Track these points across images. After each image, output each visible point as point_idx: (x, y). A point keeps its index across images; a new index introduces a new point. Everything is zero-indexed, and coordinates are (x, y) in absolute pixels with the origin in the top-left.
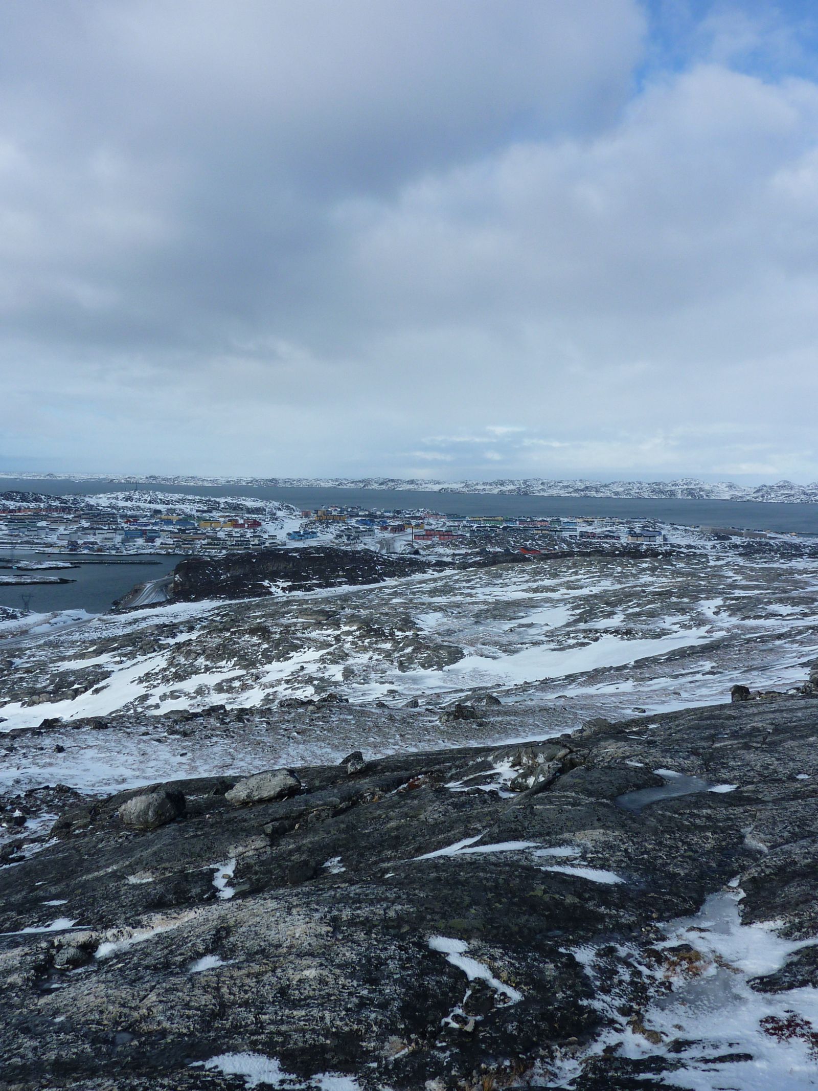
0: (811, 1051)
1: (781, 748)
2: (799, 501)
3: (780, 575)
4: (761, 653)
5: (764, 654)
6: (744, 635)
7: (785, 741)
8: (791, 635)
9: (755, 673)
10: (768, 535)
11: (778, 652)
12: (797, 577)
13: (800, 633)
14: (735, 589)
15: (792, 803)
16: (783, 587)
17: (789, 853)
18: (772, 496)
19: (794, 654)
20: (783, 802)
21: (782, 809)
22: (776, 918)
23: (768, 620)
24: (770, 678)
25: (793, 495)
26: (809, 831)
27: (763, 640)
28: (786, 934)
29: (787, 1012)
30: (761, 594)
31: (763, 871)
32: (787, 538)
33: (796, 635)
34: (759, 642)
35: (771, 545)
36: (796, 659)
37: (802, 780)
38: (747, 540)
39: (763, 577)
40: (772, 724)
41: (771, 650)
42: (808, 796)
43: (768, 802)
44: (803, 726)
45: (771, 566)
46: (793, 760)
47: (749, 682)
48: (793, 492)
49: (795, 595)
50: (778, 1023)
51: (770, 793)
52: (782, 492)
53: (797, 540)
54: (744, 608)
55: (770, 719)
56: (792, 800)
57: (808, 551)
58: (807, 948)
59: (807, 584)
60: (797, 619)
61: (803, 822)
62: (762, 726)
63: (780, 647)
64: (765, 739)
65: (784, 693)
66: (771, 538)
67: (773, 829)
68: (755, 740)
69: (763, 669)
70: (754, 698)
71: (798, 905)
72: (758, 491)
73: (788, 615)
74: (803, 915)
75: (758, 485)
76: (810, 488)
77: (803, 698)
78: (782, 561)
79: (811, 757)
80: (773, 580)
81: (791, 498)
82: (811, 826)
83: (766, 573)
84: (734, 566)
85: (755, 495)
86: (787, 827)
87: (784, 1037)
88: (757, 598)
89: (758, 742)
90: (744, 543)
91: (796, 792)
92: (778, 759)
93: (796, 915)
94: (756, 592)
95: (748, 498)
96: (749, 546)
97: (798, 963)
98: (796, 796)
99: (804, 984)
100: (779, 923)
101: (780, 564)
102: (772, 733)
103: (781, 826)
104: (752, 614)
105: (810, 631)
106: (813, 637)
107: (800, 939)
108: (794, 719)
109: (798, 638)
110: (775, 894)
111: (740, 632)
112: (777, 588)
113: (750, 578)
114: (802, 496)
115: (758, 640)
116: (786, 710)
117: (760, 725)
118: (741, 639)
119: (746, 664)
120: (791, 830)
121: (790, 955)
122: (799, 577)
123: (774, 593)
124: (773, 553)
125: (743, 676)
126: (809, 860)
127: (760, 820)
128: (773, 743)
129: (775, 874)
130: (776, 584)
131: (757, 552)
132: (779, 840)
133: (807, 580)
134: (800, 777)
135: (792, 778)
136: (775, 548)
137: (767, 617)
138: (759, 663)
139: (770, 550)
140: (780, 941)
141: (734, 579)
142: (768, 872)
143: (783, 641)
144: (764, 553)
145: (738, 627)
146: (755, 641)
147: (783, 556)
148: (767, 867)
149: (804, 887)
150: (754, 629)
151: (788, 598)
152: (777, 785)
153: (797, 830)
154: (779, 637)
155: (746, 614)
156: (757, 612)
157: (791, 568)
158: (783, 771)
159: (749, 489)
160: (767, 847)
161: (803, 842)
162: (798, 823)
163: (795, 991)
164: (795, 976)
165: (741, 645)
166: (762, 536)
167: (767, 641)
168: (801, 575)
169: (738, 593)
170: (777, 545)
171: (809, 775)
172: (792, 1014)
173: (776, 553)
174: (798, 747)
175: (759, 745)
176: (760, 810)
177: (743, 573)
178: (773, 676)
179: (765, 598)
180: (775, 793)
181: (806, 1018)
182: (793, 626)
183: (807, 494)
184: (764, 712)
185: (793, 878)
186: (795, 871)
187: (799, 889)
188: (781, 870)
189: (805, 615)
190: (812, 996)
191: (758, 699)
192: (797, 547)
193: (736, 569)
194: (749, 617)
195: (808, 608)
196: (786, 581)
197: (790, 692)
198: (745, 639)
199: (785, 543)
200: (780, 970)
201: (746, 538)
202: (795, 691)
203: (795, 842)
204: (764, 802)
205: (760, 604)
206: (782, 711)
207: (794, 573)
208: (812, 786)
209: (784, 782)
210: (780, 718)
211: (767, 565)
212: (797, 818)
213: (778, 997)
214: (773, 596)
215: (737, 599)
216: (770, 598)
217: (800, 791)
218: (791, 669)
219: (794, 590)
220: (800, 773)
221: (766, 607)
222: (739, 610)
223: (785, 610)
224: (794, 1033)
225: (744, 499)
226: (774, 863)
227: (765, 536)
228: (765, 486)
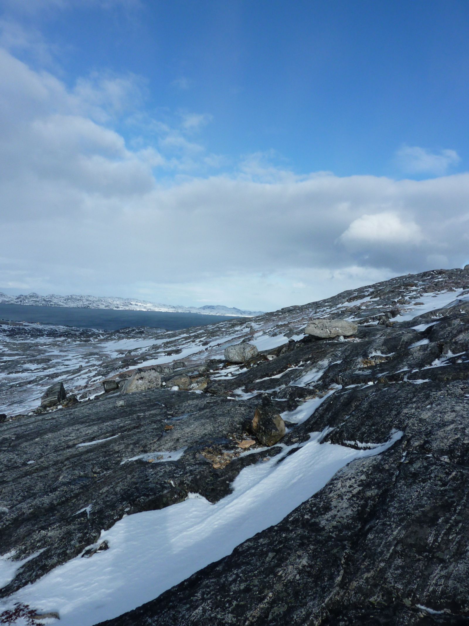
0: (28, 623)
1: (19, 448)
2: (41, 304)
3: (30, 347)
4: (19, 393)
5: (21, 393)
6: (9, 383)
7: (22, 443)
8: (36, 381)
9: (15, 405)
10: (24, 324)
11: (29, 391)
12: (40, 347)
13: (42, 379)
14: (3, 356)
15: (24, 479)
16: (32, 354)
17: (21, 508)
18: (26, 301)
19: (38, 392)
20: (18, 480)
21: (18, 484)
22: (11, 550)
23: (23, 374)
24: (24, 407)
25: (38, 301)
26: (33, 493)
27: (20, 385)
28: (17, 558)
29: (16, 604)
30: (20, 358)
31: (4, 524)
32: (34, 326)
33: (40, 380)
34: (18, 387)
35: (25, 330)
36: (39, 394)
37: (31, 464)
38: (12, 326)
39: (20, 348)
40: (15, 434)
41: (25, 391)
42: (33, 473)
43: (10, 481)
44: (32, 433)
45: (25, 342)
46: (26, 453)
47: (12, 411)
48: (38, 300)
49: (39, 358)
50: (9, 614)
51: (11, 476)
52: (32, 299)
53: (40, 327)
54: (9, 367)
55: (14, 432)
56: (24, 477)
57: (46, 333)
58: (29, 562)
59: (45, 351)
60: (40, 371)
61: (30, 488)
62: (9, 437)
63: (30, 388)
64: (10, 444)
65: (26, 415)
66: (25, 326)
67: (12, 497)
68: (4, 445)
69: (20, 402)
70: (8, 421)
71: (24, 538)
72: (18, 298)
73: (35, 370)
74: (27, 543)
75: (18, 295)
76: (48, 297)
77: (37, 416)
78: (32, 339)
79: (36, 450)
80: (27, 350)
81: (37, 303)
82: (34, 490)
83: (23, 346)
84: (3, 342)
85: (16, 301)
86: (20, 493)
87: (12, 621)
88: (17, 361)
89: (5, 447)
90: (9, 328)
91: (27, 472)
92: (17, 455)
93: (22, 545)
94: (17, 357)
95: (12, 302)
96: (13, 330)
97: (24, 572)
98: (26, 474)
99: (26, 584)
100: (13, 553)
101: (31, 341)
102: (15, 440)
103: (17, 494)
104: (14, 370)
105: (47, 378)
106: (49, 381)
107: (25, 558)
108: (28, 429)
109: (41, 382)
110: (11, 536)
111: (6, 382)
112: (28, 355)
113: (13, 349)
114: (43, 302)
115: (18, 385)
116: (24, 425)
117: (7, 436)
118: (7, 386)
119: (10, 400)
120: (23, 495)
121: (19, 569)
122: (41, 348)
123: (27, 358)
124: (26, 335)
125: (9, 408)
126: (32, 510)
127: (4, 493)
128: (15, 446)
129: (12, 524)
130: (28, 352)
131: (17, 334)
132: (15, 502)
133: (45, 349)
134: (29, 462)
135: (24, 464)
136: (28, 331)
137: (23, 372)
138: (18, 399)
139: (25, 333)
140: (13, 563)
141: (3, 350)
142: (7, 524)
143: (32, 385)
144: (22, 334)
145: (5, 379)
146: (16, 386)
147: (32, 336)
148: (7, 521)
149: (28, 527)
150: (15, 379)
151: (35, 360)
152: (15, 470)
153: (26, 494)
154: (30, 382)
155: (11, 371)
156: (17, 369)
157: (37, 343)
158: (20, 461)
159: (13, 297)
160: (8, 508)
161: (29, 501)
162: (27, 490)
163: (20, 590)
164: (21, 581)
165: (7, 390)
166: (20, 325)
167: (22, 386)
168: (42, 346)
169: (5, 358)
170: (29, 329)
171: (34, 460)
172: (18, 604)
173: (28, 334)
174: (29, 445)
175: (6, 448)
176: (4, 488)
177: (9, 347)
178: (26, 406)
179: (22, 361)
180: (14, 475)
181: (26, 604)
182: (38, 375)
183: (46, 301)
184: (11, 428)
185: (23, 523)
186: (23, 519)
187: (25, 529)
188: (15, 520)
189: (45, 369)
190: (31, 589)
191: (10, 420)
192: (40, 331)
193: (5, 344)
194: (12, 373)
195: (46, 365)
196: (34, 350)
197: (30, 414)
198: (10, 386)
199: (34, 328)
200: (12, 581)
201: (11, 326)
202: (32, 413)
203: (24, 502)
204: (7, 482)
205: (19, 364)
206: (21, 426)
207: (38, 346)
208: (35, 467)
209: (20, 467)
210: (19, 430)
211: (23, 342)
212: (26, 487)
213: (10, 597)
214: (27, 359)
215: (5, 362)
216: (25, 361)
217: (28, 471)
218: (36, 400)
219: (38, 355)
220: (29, 460)
221: (22, 366)
222: (6, 368)
223: (33, 367)
224: (19, 616)
225: (10, 303)
226: (11, 517)
227: (22, 325)
228: (22, 295)
